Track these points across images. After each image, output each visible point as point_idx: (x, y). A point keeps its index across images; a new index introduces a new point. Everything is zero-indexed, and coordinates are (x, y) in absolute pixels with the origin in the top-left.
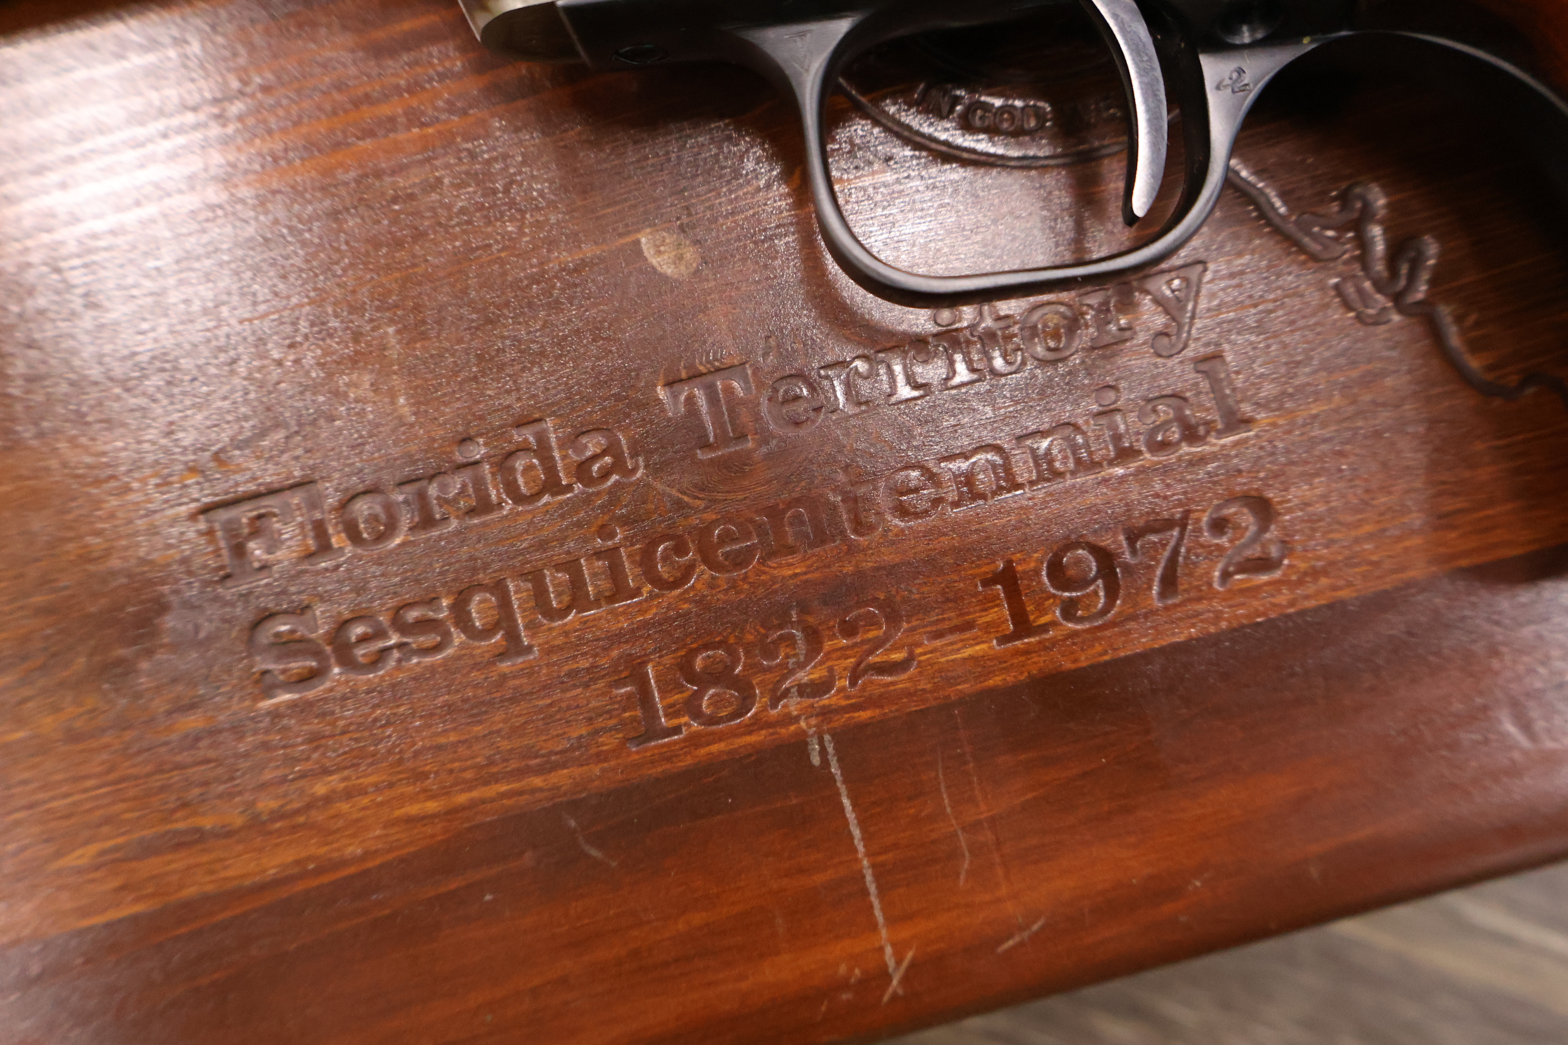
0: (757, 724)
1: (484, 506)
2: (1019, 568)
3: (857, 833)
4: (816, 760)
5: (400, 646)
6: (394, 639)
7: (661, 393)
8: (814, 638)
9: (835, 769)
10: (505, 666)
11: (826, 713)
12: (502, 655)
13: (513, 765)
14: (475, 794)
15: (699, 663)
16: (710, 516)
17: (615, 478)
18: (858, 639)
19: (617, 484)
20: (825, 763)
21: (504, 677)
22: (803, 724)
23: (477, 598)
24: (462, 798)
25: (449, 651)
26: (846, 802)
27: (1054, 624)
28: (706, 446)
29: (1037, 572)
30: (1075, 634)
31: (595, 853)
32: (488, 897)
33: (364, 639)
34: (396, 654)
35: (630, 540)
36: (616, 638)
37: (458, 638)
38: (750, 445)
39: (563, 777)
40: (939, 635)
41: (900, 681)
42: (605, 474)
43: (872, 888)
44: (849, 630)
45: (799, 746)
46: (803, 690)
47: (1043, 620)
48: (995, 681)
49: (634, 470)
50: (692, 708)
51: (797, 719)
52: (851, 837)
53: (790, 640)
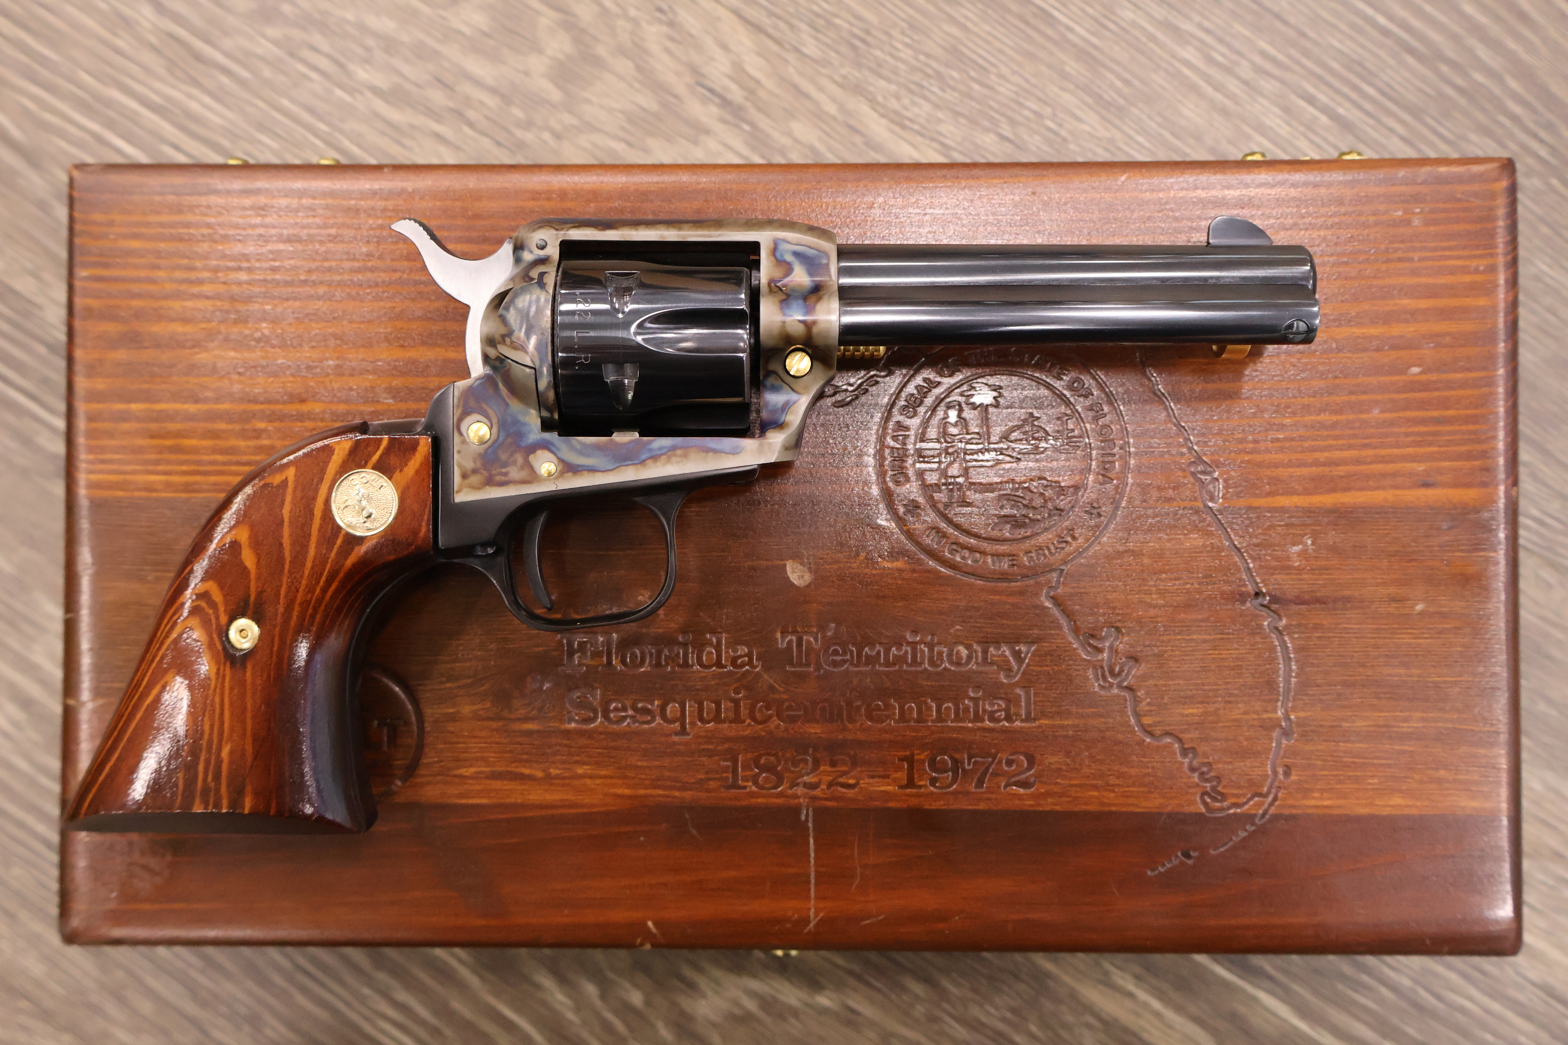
0: (781, 795)
1: (686, 665)
2: (916, 757)
3: (812, 855)
4: (803, 818)
5: (632, 717)
6: (630, 712)
7: (779, 635)
8: (817, 763)
9: (810, 825)
10: (676, 738)
11: (814, 798)
12: (676, 734)
13: (668, 783)
14: (648, 792)
15: (762, 761)
16: (785, 696)
17: (747, 667)
18: (836, 769)
19: (747, 670)
20: (807, 820)
21: (674, 743)
22: (801, 800)
23: (671, 705)
24: (642, 792)
25: (653, 725)
26: (811, 841)
27: (925, 786)
28: (791, 664)
29: (923, 761)
30: (932, 793)
31: (694, 832)
32: (642, 839)
33: (616, 709)
34: (629, 720)
35: (746, 697)
36: (728, 739)
37: (658, 720)
38: (811, 669)
39: (688, 795)
40: (872, 777)
41: (850, 793)
42: (743, 665)
43: (813, 881)
44: (833, 764)
45: (797, 810)
46: (806, 785)
47: (921, 783)
48: (892, 804)
49: (756, 667)
50: (755, 780)
51: (798, 797)
52: (810, 856)
53: (806, 762)
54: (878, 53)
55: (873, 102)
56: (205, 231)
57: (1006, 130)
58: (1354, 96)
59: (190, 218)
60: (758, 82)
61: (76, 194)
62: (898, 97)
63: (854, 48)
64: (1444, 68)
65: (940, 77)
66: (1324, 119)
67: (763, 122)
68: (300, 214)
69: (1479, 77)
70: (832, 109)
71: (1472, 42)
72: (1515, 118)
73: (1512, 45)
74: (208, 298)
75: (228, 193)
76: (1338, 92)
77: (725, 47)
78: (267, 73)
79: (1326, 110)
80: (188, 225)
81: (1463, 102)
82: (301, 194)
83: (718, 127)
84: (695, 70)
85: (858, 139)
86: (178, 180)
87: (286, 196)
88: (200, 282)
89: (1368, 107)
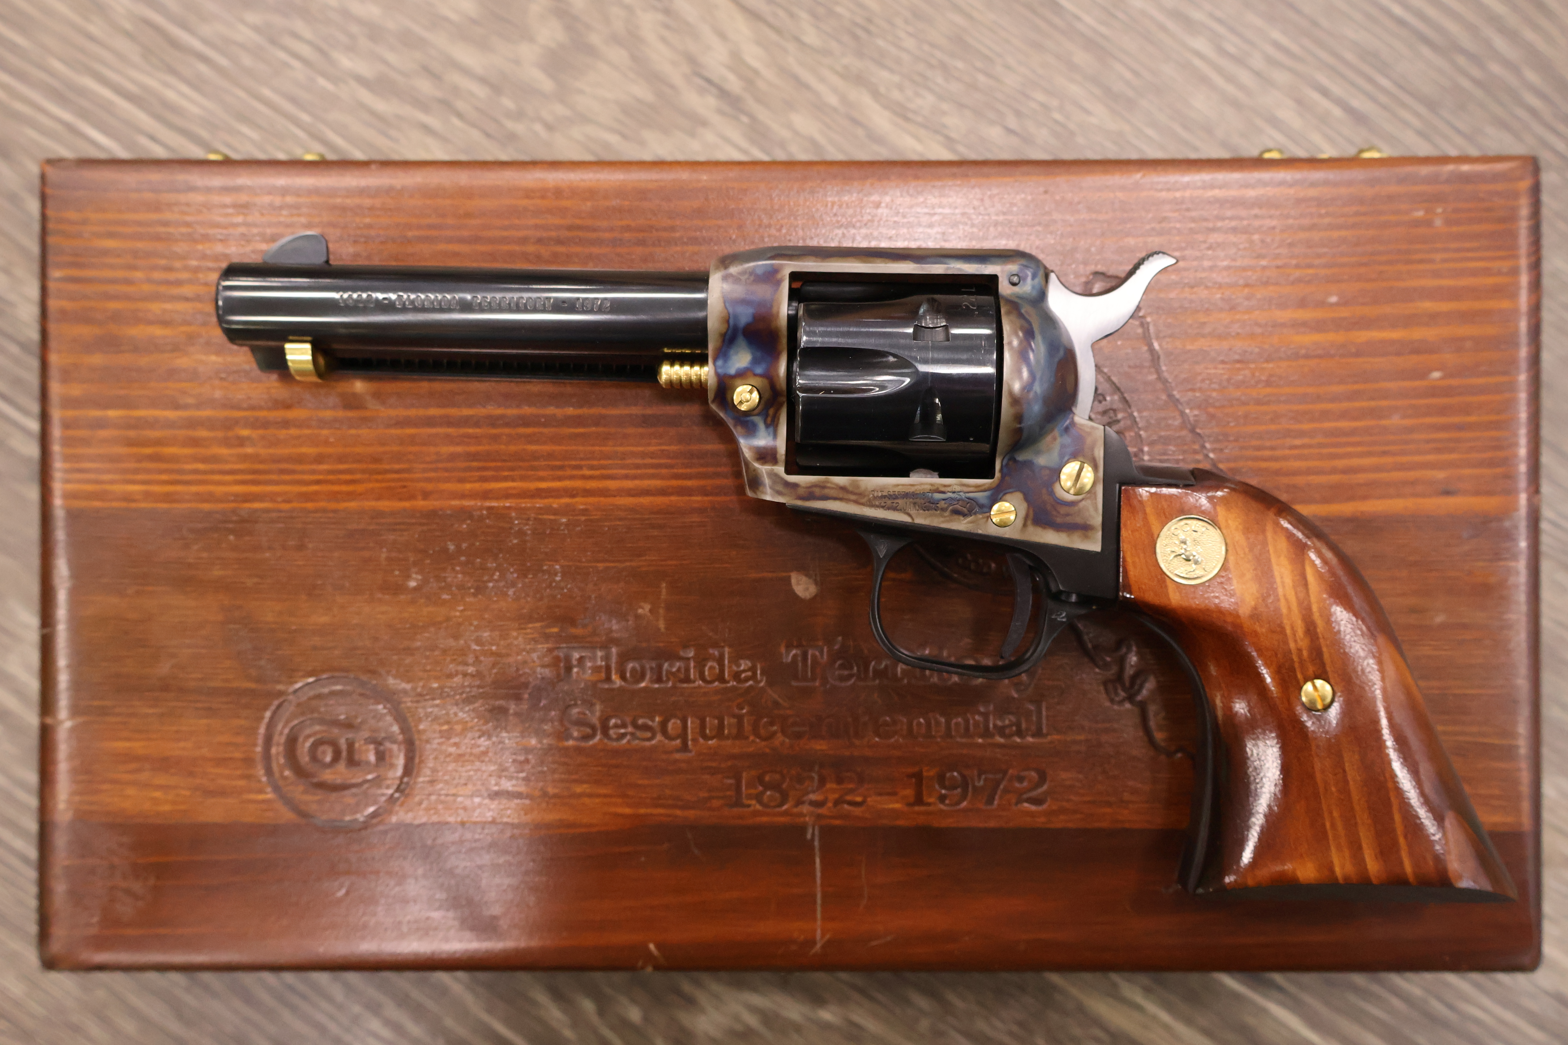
0: (786, 813)
1: (687, 680)
2: (924, 774)
3: (818, 874)
4: (809, 836)
5: (632, 734)
6: (630, 729)
7: (783, 650)
8: (822, 781)
9: (816, 843)
10: (678, 756)
11: (819, 817)
12: (678, 750)
13: (670, 802)
14: (649, 811)
15: (767, 778)
16: (789, 712)
17: (751, 683)
18: (843, 787)
19: (751, 686)
20: (813, 839)
21: (676, 761)
22: (807, 819)
23: (673, 721)
24: (642, 811)
25: (653, 742)
26: (818, 861)
27: (934, 804)
28: (796, 678)
29: (932, 778)
30: (941, 811)
31: (696, 851)
32: (643, 859)
33: (616, 726)
34: (628, 737)
35: (749, 713)
36: (731, 756)
37: (659, 737)
38: (817, 684)
39: (691, 814)
40: (880, 794)
41: (857, 811)
42: (747, 679)
43: (819, 901)
44: (840, 781)
45: (803, 829)
46: (811, 803)
47: (929, 800)
48: (901, 823)
49: (761, 681)
50: (758, 798)
53: (812, 778)
54: (880, 43)
55: (876, 94)
56: (184, 230)
57: (1012, 122)
58: (1368, 87)
59: (168, 216)
60: (756, 72)
61: (49, 191)
62: (900, 88)
63: (855, 37)
64: (1461, 60)
65: (944, 67)
66: (1337, 112)
67: (763, 114)
68: (284, 212)
69: (1495, 68)
70: (833, 100)
71: (1489, 32)
72: (1533, 112)
73: (1529, 35)
74: (187, 299)
75: (209, 190)
76: (1353, 84)
77: (722, 36)
78: (247, 61)
79: (1340, 102)
80: (166, 224)
81: (1479, 93)
82: (285, 191)
83: (715, 119)
84: (691, 60)
85: (860, 132)
86: (155, 176)
87: (270, 193)
88: (179, 283)
89: (1383, 99)
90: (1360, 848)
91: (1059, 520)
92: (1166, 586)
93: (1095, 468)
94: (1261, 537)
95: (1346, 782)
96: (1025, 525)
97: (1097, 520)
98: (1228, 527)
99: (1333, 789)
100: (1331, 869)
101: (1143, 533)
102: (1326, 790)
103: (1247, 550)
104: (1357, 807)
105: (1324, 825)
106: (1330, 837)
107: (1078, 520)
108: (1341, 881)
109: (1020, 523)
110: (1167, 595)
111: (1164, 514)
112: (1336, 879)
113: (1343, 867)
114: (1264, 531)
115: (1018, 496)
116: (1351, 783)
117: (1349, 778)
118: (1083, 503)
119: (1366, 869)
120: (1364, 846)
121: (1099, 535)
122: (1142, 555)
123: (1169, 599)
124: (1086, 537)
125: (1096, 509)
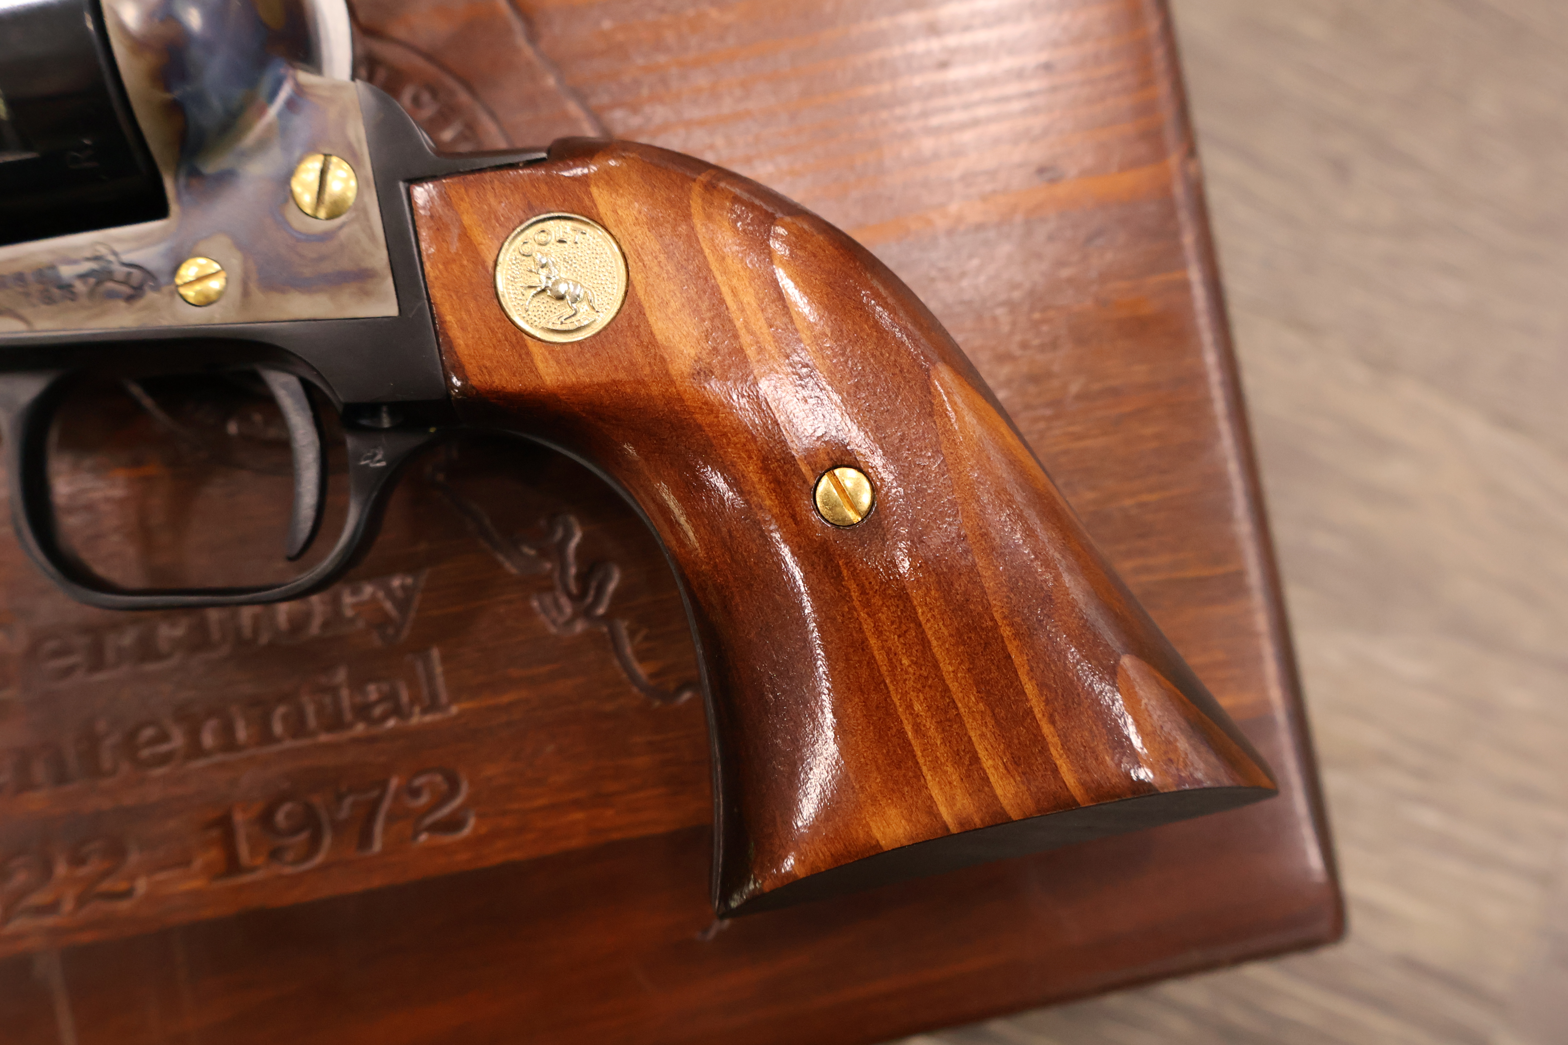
4: (40, 974)
8: (47, 867)
9: (57, 984)
11: (54, 933)
18: (87, 869)
22: (31, 942)
27: (265, 866)
40: (159, 869)
41: (120, 908)
44: (78, 861)
45: (25, 962)
46: (34, 910)
48: (209, 912)
51: (24, 938)
90: (975, 759)
91: (307, 272)
92: (528, 353)
93: (353, 160)
94: (683, 228)
95: (925, 643)
96: (246, 293)
97: (380, 258)
98: (619, 222)
99: (906, 662)
100: (932, 811)
101: (465, 262)
102: (893, 667)
103: (662, 257)
104: (953, 686)
105: (902, 733)
106: (919, 753)
107: (345, 264)
108: (954, 829)
109: (235, 292)
110: (534, 370)
111: (497, 220)
112: (946, 828)
113: (951, 801)
114: (687, 217)
115: (221, 243)
116: (934, 643)
117: (929, 634)
118: (345, 231)
119: (995, 797)
120: (982, 754)
121: (389, 284)
122: (472, 305)
123: (539, 377)
124: (366, 294)
125: (373, 238)
